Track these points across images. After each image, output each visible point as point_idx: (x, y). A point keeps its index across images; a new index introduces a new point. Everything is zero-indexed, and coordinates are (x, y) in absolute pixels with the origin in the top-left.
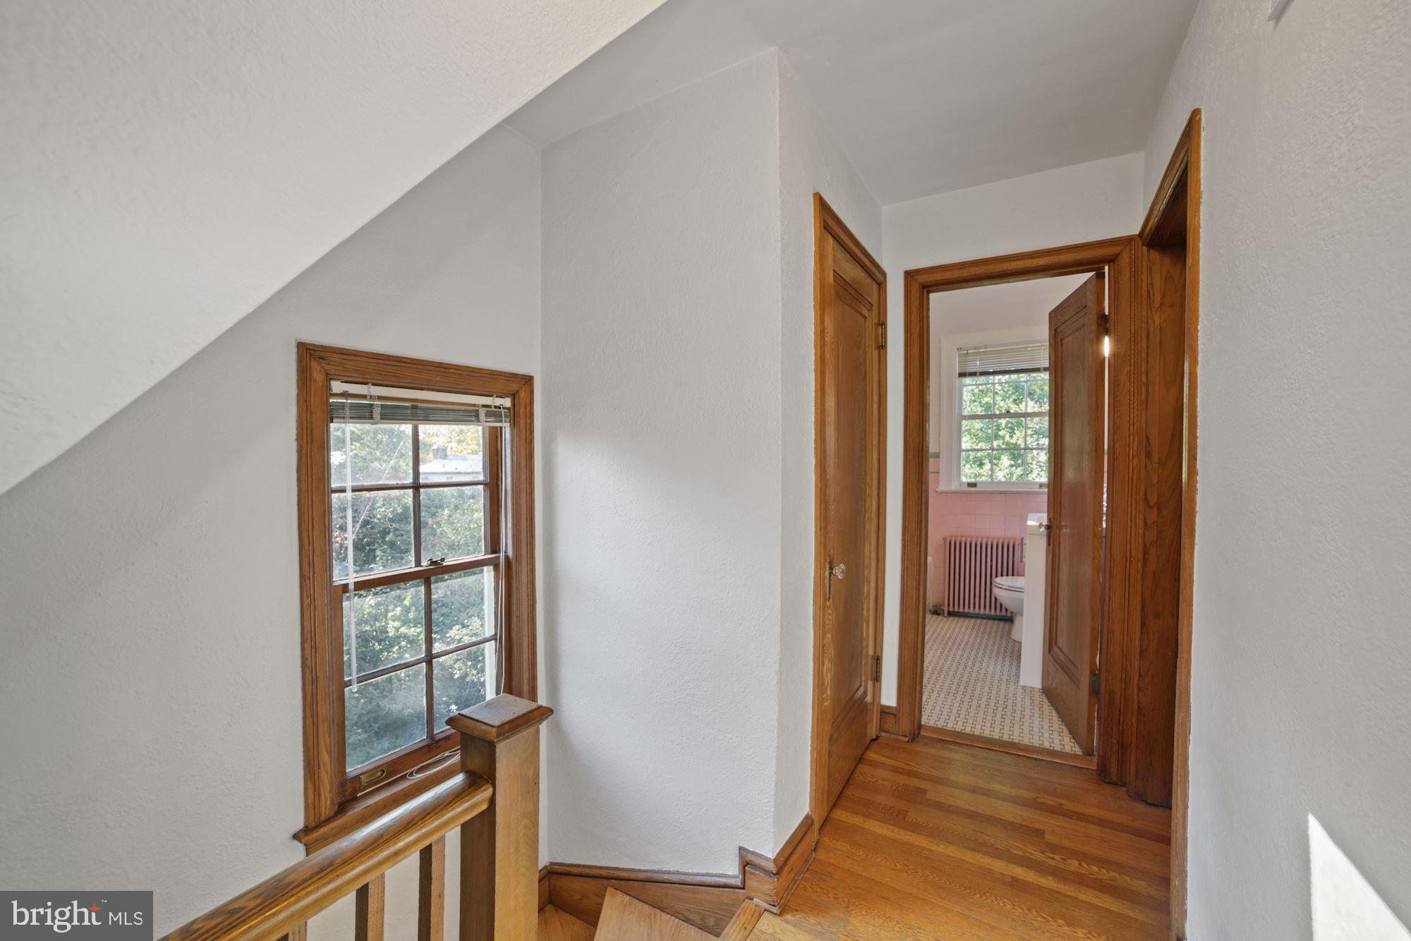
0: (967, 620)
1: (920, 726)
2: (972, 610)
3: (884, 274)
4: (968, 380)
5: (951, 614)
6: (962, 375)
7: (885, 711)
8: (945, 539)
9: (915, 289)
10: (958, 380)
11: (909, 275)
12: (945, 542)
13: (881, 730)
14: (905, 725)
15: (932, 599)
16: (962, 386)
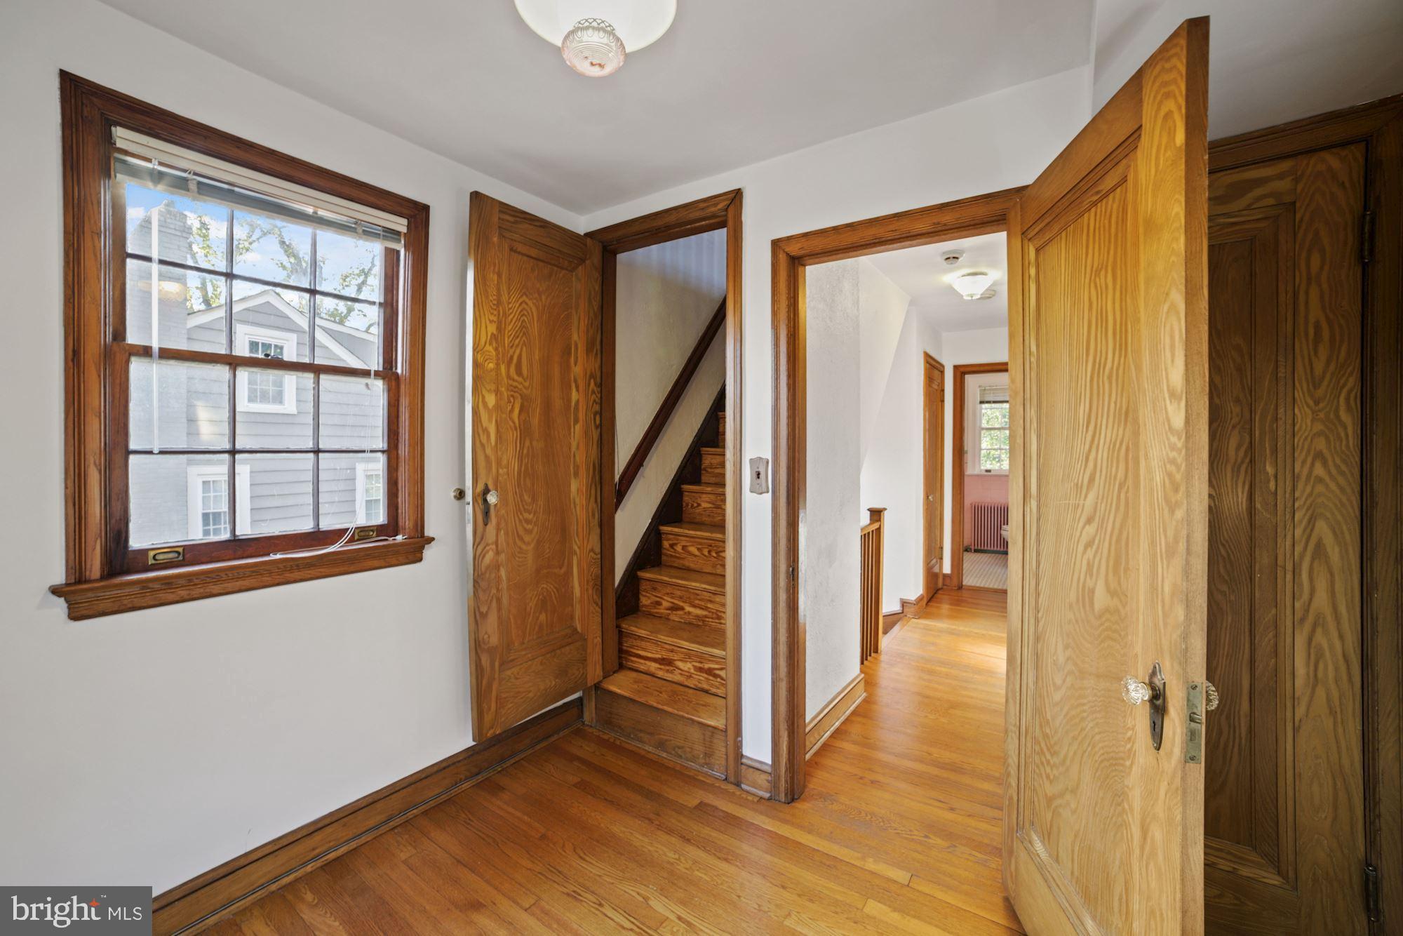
0: (986, 555)
1: (962, 585)
2: (986, 548)
3: (943, 366)
4: (984, 406)
5: (976, 551)
6: (982, 402)
7: (945, 576)
8: (971, 504)
9: (959, 374)
10: (979, 406)
11: (956, 367)
12: (972, 507)
13: (944, 585)
14: (955, 582)
15: (966, 542)
16: (981, 409)
